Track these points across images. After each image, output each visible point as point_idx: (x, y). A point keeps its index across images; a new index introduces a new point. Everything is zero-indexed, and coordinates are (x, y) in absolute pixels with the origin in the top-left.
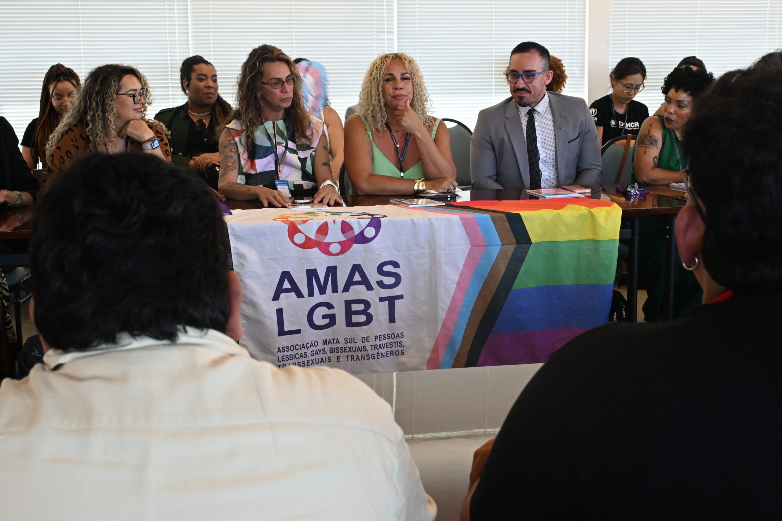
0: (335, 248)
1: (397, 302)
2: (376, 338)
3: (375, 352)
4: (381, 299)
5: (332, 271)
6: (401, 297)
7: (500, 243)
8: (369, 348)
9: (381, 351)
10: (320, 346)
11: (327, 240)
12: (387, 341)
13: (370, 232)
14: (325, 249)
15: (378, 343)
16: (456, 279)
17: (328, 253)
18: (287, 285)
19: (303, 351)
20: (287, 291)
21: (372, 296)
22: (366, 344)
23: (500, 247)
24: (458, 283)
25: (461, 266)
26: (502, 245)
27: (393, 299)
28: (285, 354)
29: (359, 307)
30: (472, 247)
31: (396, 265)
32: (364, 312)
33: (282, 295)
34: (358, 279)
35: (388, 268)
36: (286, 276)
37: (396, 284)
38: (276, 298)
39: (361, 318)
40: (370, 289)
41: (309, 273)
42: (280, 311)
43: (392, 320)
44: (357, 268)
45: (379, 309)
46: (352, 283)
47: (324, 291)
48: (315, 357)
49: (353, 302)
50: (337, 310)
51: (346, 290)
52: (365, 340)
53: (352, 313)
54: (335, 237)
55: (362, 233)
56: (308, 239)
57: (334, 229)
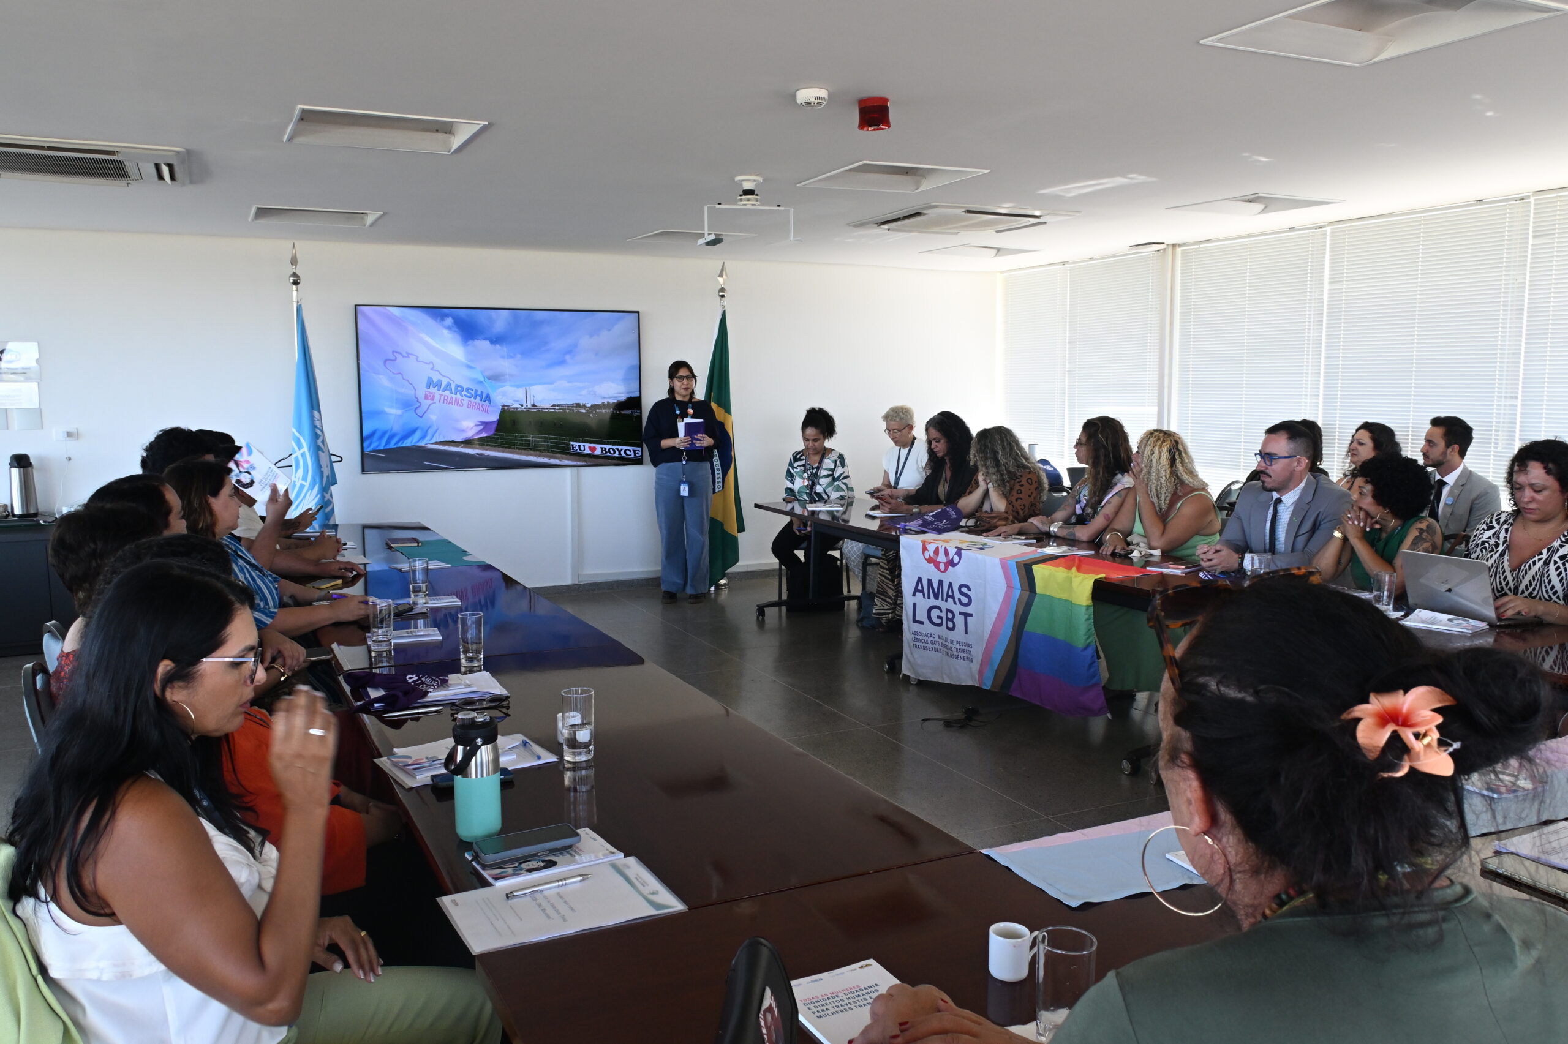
0: (942, 567)
1: (969, 618)
2: (957, 642)
3: (956, 654)
4: (961, 613)
5: (941, 583)
6: (971, 615)
7: (1020, 587)
8: (954, 649)
9: (960, 654)
10: (937, 639)
11: (938, 559)
12: (964, 648)
13: (956, 559)
14: (937, 565)
15: (958, 647)
16: (997, 610)
17: (939, 569)
18: (920, 587)
19: (926, 638)
20: (920, 591)
21: (957, 609)
22: (953, 645)
23: (1019, 589)
24: (999, 614)
25: (1001, 601)
26: (1022, 590)
27: (966, 615)
28: (916, 637)
29: (950, 615)
30: (1008, 587)
31: (969, 589)
32: (952, 620)
33: (917, 594)
34: (950, 593)
35: (964, 590)
36: (920, 580)
37: (969, 604)
38: (914, 595)
39: (950, 625)
40: (955, 603)
41: (930, 581)
42: (915, 605)
43: (966, 632)
44: (950, 585)
45: (959, 620)
46: (948, 596)
47: (936, 598)
48: (933, 646)
49: (948, 611)
50: (943, 615)
51: (946, 601)
52: (952, 642)
53: (948, 619)
54: (942, 558)
55: (953, 559)
56: (930, 556)
57: (942, 552)
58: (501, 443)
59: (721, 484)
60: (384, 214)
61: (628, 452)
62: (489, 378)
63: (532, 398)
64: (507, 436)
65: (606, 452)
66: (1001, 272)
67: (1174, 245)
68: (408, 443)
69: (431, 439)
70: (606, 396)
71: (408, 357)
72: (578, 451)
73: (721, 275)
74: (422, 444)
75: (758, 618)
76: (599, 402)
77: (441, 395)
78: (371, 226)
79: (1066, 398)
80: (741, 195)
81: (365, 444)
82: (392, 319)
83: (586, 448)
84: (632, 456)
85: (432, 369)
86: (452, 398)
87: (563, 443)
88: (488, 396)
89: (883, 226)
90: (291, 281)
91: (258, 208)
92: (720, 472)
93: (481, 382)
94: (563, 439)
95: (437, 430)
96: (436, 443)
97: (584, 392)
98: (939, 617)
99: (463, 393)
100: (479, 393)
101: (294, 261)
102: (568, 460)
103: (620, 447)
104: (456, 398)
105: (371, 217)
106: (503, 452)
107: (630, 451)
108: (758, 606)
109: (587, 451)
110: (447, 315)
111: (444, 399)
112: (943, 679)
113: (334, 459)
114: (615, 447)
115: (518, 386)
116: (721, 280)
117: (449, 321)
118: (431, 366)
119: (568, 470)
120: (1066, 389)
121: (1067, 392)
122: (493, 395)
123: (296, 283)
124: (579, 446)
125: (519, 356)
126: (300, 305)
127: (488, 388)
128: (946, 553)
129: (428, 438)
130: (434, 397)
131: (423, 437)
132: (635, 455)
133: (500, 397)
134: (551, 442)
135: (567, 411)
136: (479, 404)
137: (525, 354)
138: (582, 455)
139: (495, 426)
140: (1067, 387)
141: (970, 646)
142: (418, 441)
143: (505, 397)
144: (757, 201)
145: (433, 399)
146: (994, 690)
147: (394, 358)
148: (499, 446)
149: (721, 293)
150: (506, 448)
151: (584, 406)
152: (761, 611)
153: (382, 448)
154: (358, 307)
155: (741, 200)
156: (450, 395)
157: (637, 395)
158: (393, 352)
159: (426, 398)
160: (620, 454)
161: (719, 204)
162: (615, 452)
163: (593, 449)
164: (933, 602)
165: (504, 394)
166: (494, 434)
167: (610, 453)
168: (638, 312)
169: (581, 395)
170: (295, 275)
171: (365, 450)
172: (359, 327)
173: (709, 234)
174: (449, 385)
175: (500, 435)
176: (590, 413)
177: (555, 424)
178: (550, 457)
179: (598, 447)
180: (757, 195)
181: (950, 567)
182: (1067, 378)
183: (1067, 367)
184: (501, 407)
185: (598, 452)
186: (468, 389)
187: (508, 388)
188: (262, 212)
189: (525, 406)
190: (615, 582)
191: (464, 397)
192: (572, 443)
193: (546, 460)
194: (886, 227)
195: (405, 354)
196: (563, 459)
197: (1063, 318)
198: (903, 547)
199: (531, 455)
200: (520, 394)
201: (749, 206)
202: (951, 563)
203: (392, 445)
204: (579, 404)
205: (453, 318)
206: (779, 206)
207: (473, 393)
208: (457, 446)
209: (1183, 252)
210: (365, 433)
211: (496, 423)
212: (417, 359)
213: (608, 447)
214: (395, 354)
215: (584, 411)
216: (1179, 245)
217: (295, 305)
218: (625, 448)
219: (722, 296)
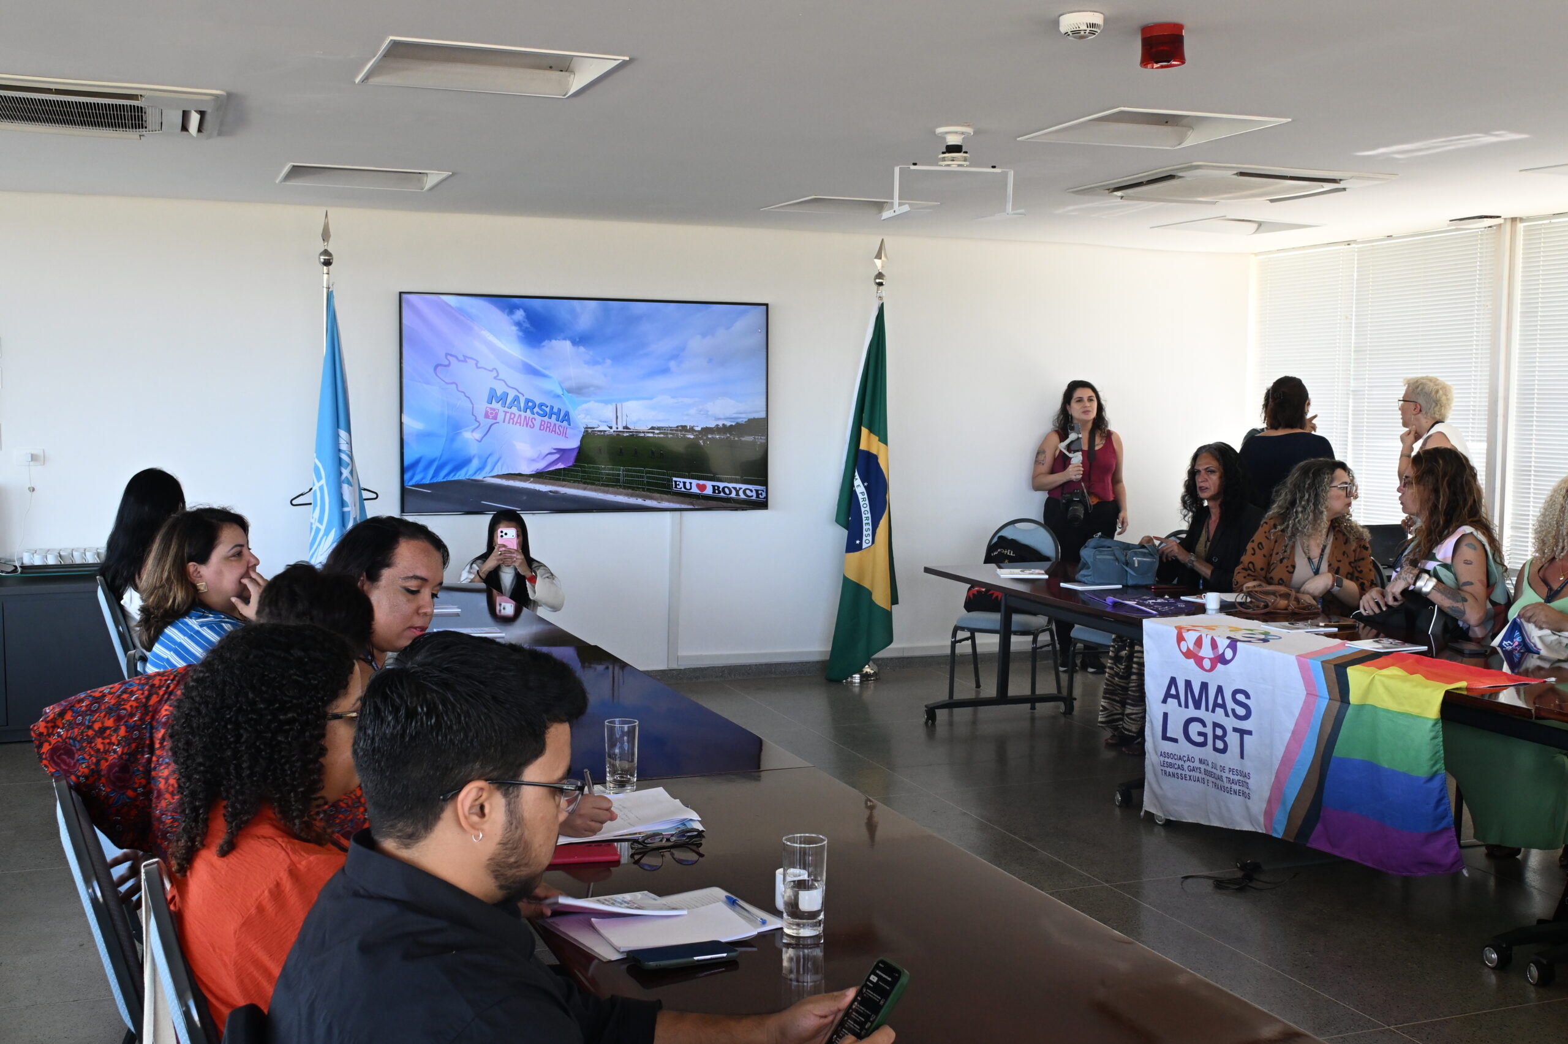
0: (1207, 664)
1: (1246, 737)
2: (1230, 770)
3: (1229, 785)
4: (1235, 730)
5: (1204, 686)
6: (1250, 733)
7: (1328, 697)
8: (1225, 779)
9: (1234, 787)
10: (1197, 764)
11: (1202, 654)
12: (1239, 778)
13: (1229, 654)
14: (1199, 661)
15: (1232, 777)
16: (1292, 727)
17: (1202, 667)
18: (1173, 691)
19: (1180, 763)
20: (1173, 696)
21: (1230, 723)
22: (1223, 774)
23: (1327, 701)
24: (1294, 733)
25: (1297, 715)
26: (1330, 699)
27: (1242, 733)
28: (1166, 760)
29: (1219, 732)
30: (1307, 694)
31: (1248, 696)
32: (1222, 738)
33: (1170, 700)
34: (1220, 701)
35: (1240, 697)
36: (1173, 681)
37: (1247, 717)
38: (1164, 701)
39: (1220, 745)
40: (1227, 715)
41: (1188, 684)
42: (1165, 715)
43: (1242, 757)
44: (1220, 690)
45: (1233, 739)
46: (1216, 705)
47: (1197, 706)
48: (1192, 773)
49: (1216, 725)
50: (1209, 730)
51: (1213, 711)
52: (1223, 769)
53: (1215, 737)
54: (1206, 652)
55: (1224, 653)
56: (1188, 648)
57: (1206, 642)
58: (582, 478)
59: (870, 538)
60: (454, 174)
61: (748, 492)
62: (569, 391)
63: (624, 417)
64: (590, 468)
65: (719, 492)
66: (1256, 254)
67: (1514, 220)
68: (461, 475)
69: (492, 471)
70: (722, 417)
71: (465, 361)
72: (683, 489)
73: (879, 256)
74: (479, 477)
75: (926, 723)
76: (712, 424)
77: (506, 412)
78: (431, 189)
79: (1350, 428)
80: (943, 153)
81: (407, 476)
82: (445, 310)
83: (693, 485)
84: (754, 498)
85: (495, 378)
86: (520, 416)
87: (663, 479)
88: (567, 414)
89: (1115, 193)
90: (322, 260)
91: (294, 166)
92: (870, 521)
93: (558, 396)
94: (664, 474)
95: (500, 458)
96: (498, 476)
97: (693, 411)
98: (1200, 734)
99: (536, 410)
100: (555, 410)
101: (326, 236)
102: (669, 501)
103: (738, 486)
104: (526, 417)
105: (433, 178)
106: (585, 489)
107: (751, 491)
108: (926, 706)
109: (695, 490)
110: (517, 307)
111: (510, 418)
112: (1209, 820)
113: (366, 495)
114: (731, 485)
115: (606, 402)
116: (878, 262)
117: (520, 315)
118: (494, 374)
119: (668, 514)
120: (1350, 416)
121: (1350, 420)
122: (572, 414)
123: (327, 263)
124: (684, 483)
125: (609, 362)
126: (332, 291)
127: (566, 403)
128: (1214, 645)
129: (488, 468)
130: (497, 414)
131: (481, 469)
132: (758, 496)
133: (583, 416)
134: (648, 478)
135: (670, 436)
136: (555, 425)
137: (617, 359)
138: (687, 496)
139: (575, 454)
140: (1350, 412)
141: (1246, 776)
142: (475, 473)
143: (588, 417)
144: (965, 160)
145: (495, 418)
146: (1286, 839)
147: (446, 363)
148: (578, 482)
149: (878, 281)
150: (588, 484)
151: (692, 430)
152: (931, 713)
153: (428, 482)
154: (404, 296)
155: (944, 159)
156: (517, 413)
157: (763, 415)
158: (447, 354)
159: (487, 416)
160: (737, 494)
161: (915, 164)
162: (731, 492)
163: (702, 488)
164: (1192, 712)
165: (588, 412)
166: (574, 466)
167: (725, 493)
168: (767, 305)
169: (687, 415)
170: (326, 252)
171: (405, 484)
172: (404, 321)
173: (900, 204)
174: (516, 399)
175: (581, 467)
176: (701, 438)
177: (653, 453)
178: (645, 498)
179: (709, 484)
180: (966, 152)
181: (1219, 665)
182: (1351, 401)
183: (1352, 385)
184: (583, 430)
185: (709, 491)
186: (541, 405)
187: (592, 405)
188: (296, 171)
189: (614, 429)
190: (726, 667)
191: (536, 416)
192: (674, 479)
193: (639, 501)
194: (1119, 193)
195: (461, 358)
196: (662, 500)
197: (1347, 318)
198: (1147, 634)
199: (620, 494)
200: (608, 412)
201: (954, 167)
202: (1221, 659)
203: (440, 478)
204: (686, 426)
205: (525, 311)
206: (994, 167)
207: (548, 410)
208: (525, 481)
209: (1527, 230)
210: (406, 463)
211: (577, 451)
212: (476, 364)
213: (721, 485)
214: (449, 357)
215: (692, 437)
216: (1521, 220)
217: (325, 290)
218: (744, 486)
219: (881, 284)
